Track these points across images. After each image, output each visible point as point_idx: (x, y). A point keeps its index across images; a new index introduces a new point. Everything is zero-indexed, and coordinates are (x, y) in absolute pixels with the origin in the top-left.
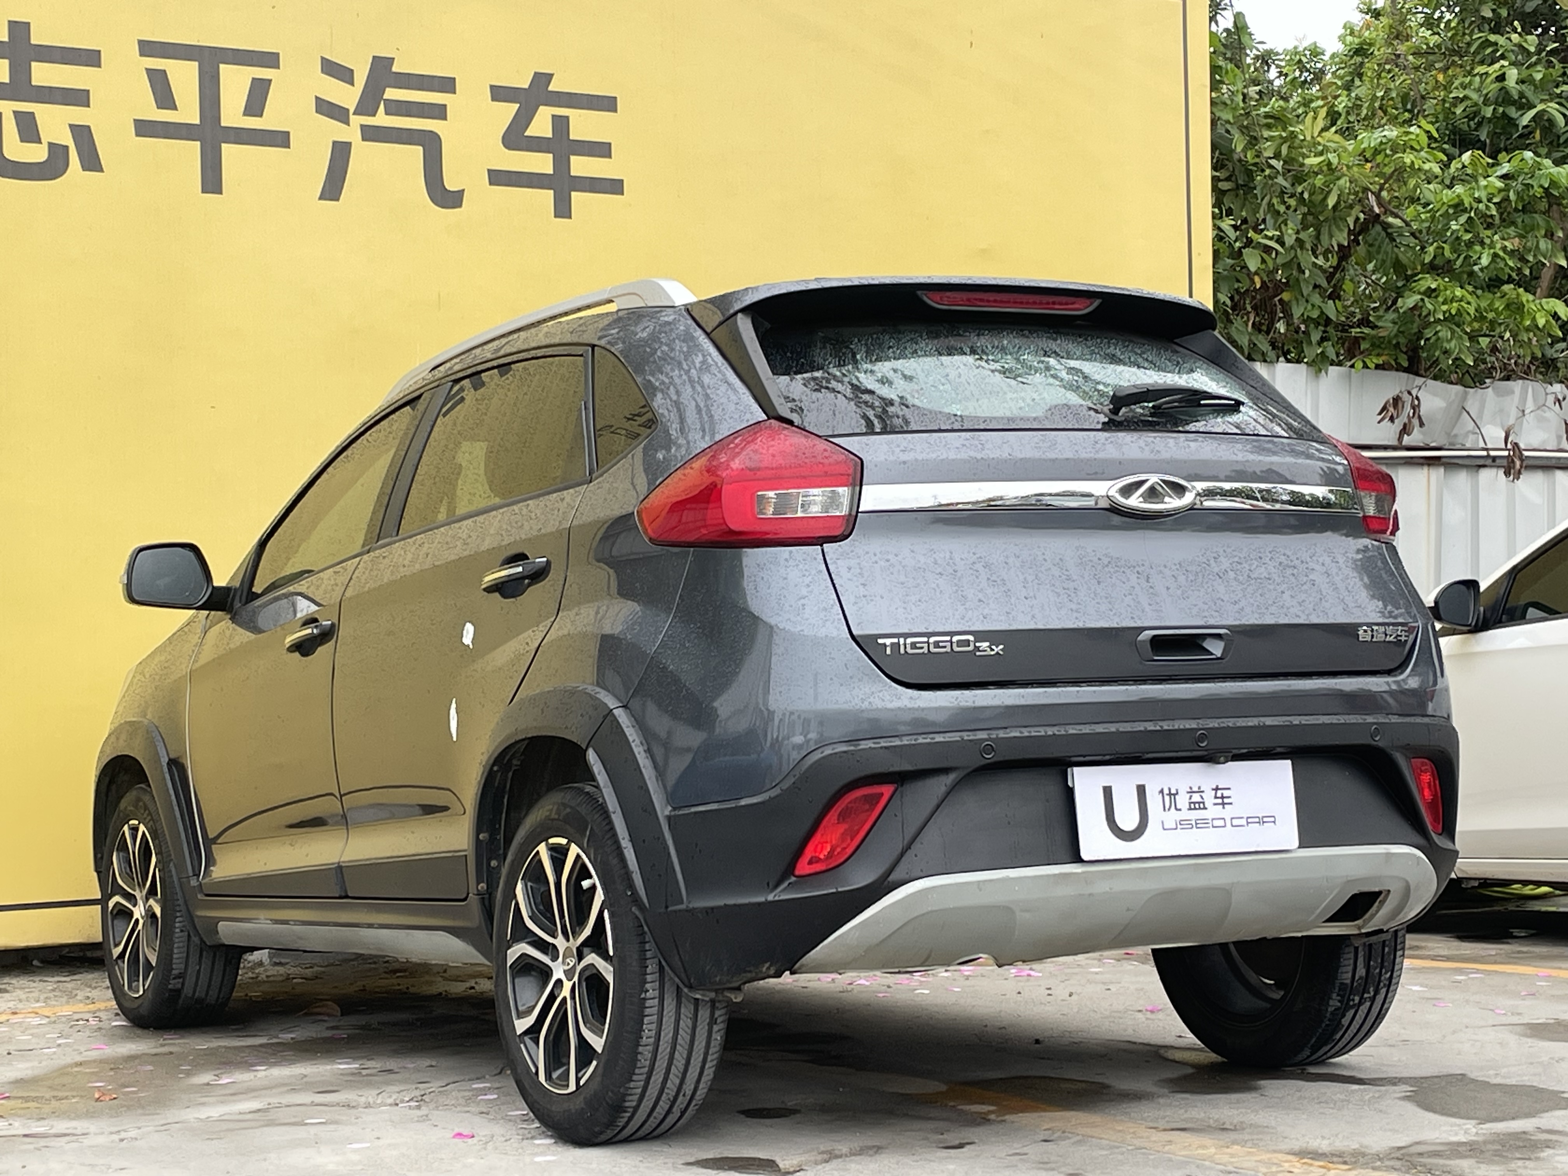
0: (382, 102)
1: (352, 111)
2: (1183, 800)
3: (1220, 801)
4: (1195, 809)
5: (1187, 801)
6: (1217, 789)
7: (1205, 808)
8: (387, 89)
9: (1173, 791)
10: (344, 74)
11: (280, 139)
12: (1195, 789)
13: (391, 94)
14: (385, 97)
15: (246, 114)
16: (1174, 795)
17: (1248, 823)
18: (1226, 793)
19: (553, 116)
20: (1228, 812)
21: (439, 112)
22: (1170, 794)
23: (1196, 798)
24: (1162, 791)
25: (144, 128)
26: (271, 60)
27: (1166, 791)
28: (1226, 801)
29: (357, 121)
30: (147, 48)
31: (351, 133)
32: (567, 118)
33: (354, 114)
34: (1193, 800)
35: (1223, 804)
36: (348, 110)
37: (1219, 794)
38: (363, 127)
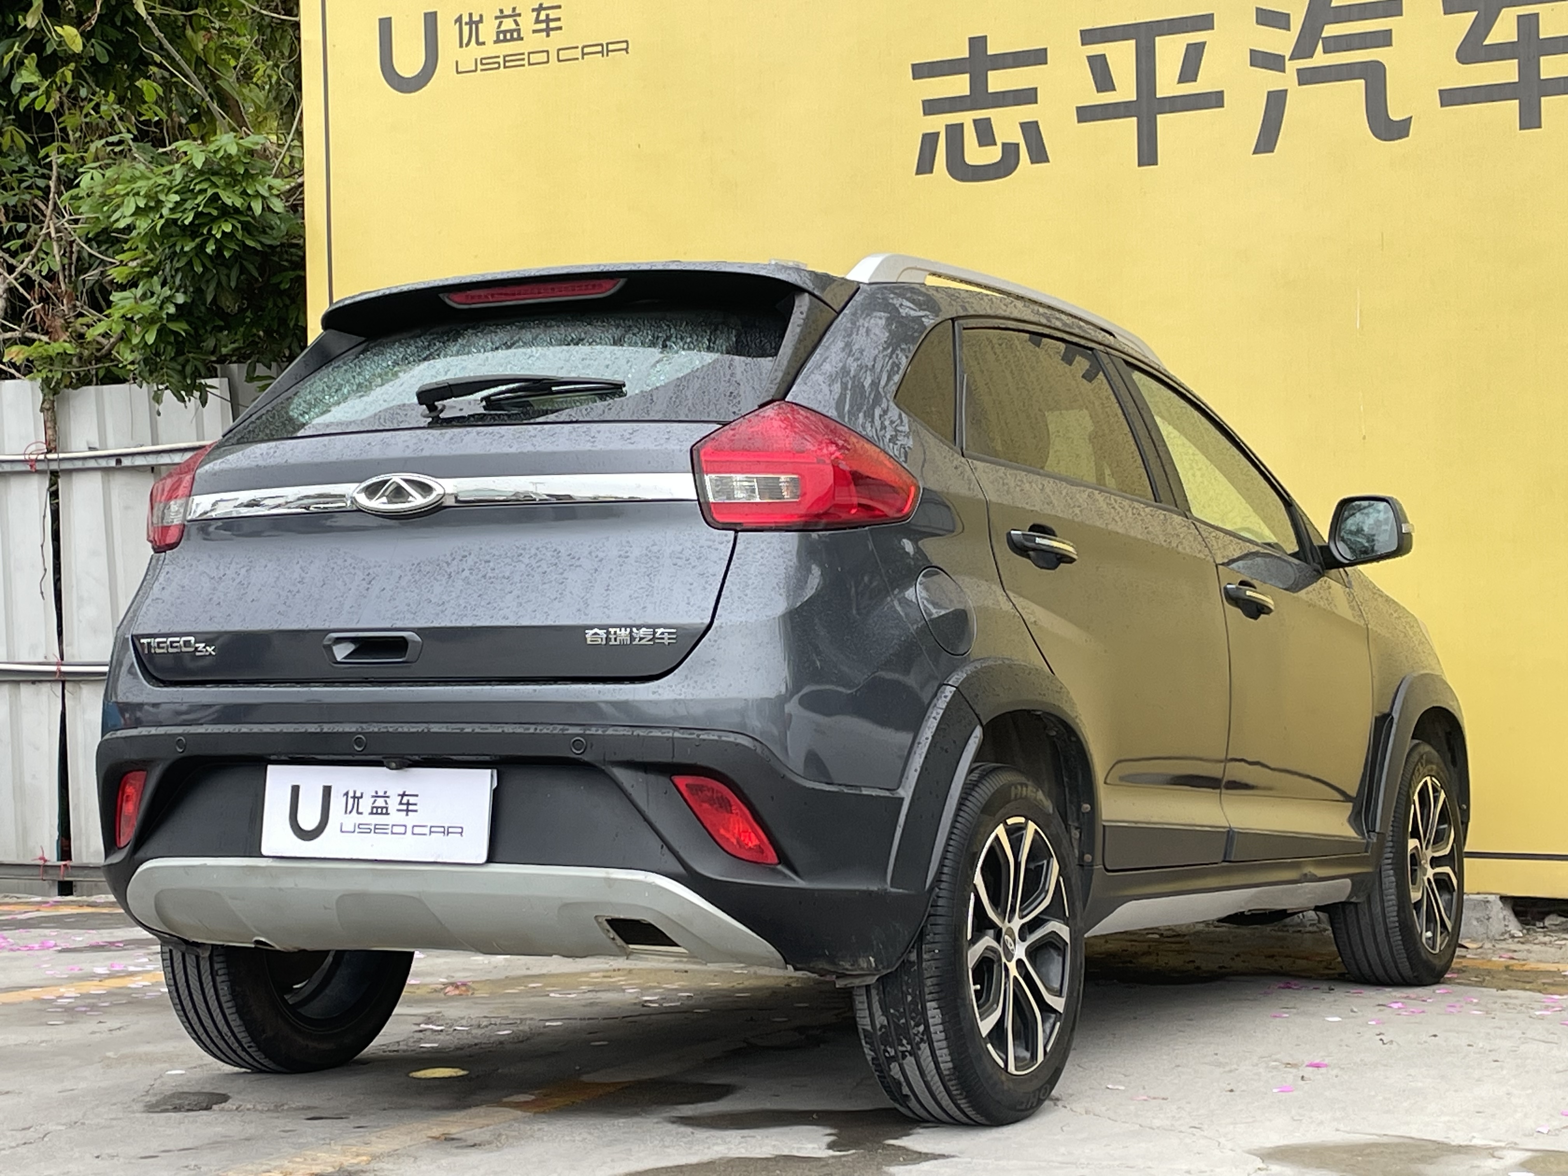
0: (1320, 42)
1: (1287, 58)
2: (365, 805)
3: (404, 807)
4: (377, 813)
5: (371, 805)
6: (403, 795)
7: (387, 814)
8: (1326, 27)
9: (358, 794)
10: (1280, 21)
11: (1215, 100)
12: (381, 793)
13: (1331, 30)
14: (1324, 35)
15: (1180, 81)
16: (358, 798)
17: (431, 832)
18: (412, 800)
19: (1519, 17)
20: (411, 819)
21: (1384, 39)
22: (354, 797)
23: (380, 802)
24: (347, 794)
25: (1086, 114)
26: (1205, 22)
27: (351, 794)
28: (411, 807)
29: (1292, 66)
30: (1089, 37)
31: (1287, 80)
32: (1537, 15)
33: (1290, 59)
34: (376, 804)
35: (407, 811)
36: (1284, 57)
37: (405, 800)
38: (1299, 71)
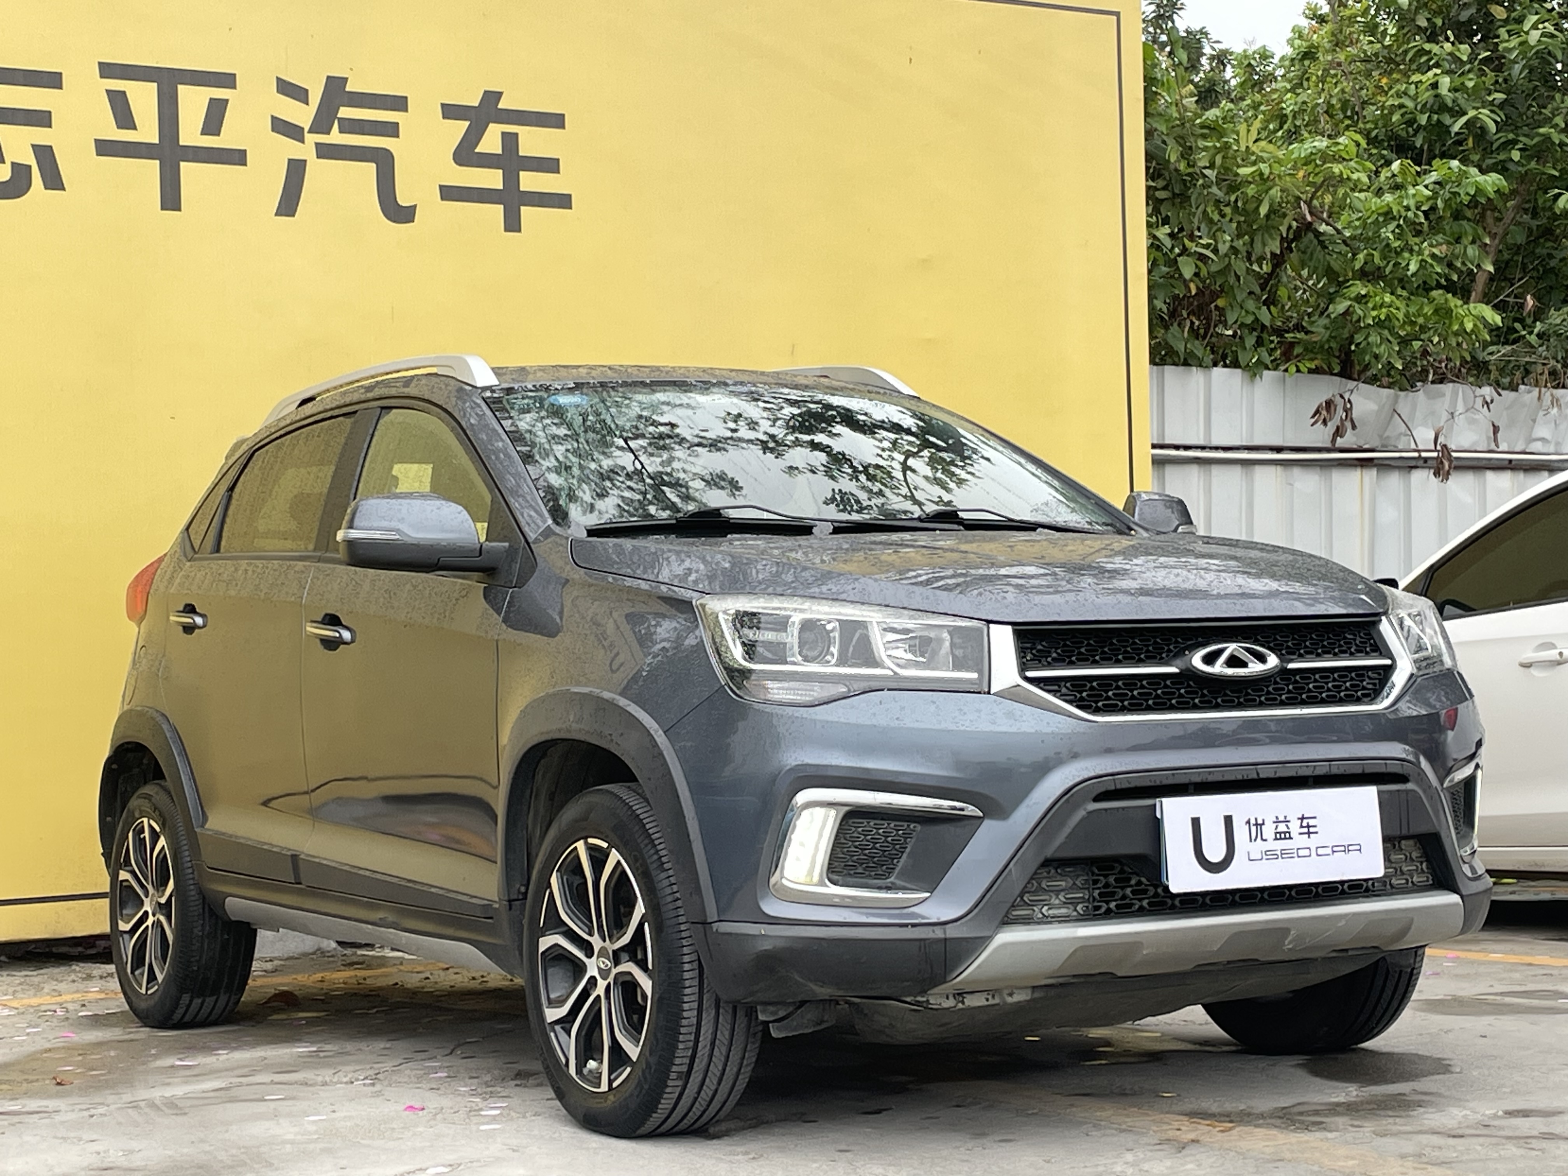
0: (336, 122)
1: (306, 129)
8: (342, 108)
10: (299, 94)
11: (238, 157)
13: (345, 112)
14: (339, 115)
15: (204, 132)
19: (503, 133)
21: (392, 130)
25: (105, 148)
26: (227, 80)
29: (312, 139)
30: (107, 70)
31: (306, 150)
32: (516, 135)
33: (310, 132)
36: (303, 128)
38: (318, 145)
